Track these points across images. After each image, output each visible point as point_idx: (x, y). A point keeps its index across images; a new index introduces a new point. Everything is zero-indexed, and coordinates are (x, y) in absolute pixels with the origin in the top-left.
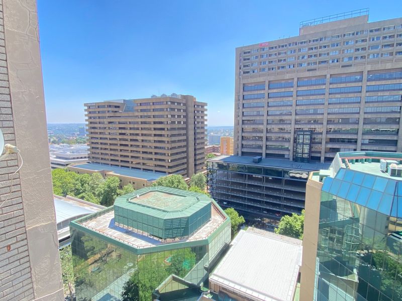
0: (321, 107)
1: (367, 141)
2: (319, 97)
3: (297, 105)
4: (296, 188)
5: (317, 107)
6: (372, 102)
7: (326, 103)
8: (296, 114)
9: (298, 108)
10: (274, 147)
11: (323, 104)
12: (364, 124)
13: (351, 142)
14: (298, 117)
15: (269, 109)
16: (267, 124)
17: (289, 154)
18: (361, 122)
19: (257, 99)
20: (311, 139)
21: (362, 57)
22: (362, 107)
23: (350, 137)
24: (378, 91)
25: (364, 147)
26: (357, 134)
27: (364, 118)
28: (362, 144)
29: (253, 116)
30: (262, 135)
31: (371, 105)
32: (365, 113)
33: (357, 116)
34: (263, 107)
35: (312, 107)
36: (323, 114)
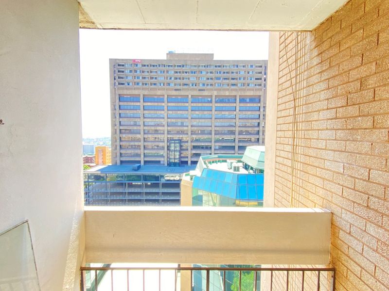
0: (186, 120)
1: (217, 147)
2: (184, 112)
3: (168, 118)
4: (169, 189)
5: (183, 120)
6: (219, 118)
7: (190, 118)
8: (168, 126)
9: (169, 120)
10: (151, 154)
11: (188, 118)
12: (215, 134)
13: (208, 148)
14: (169, 128)
15: (145, 120)
16: (144, 133)
17: (164, 161)
18: (213, 133)
19: (133, 110)
20: (181, 146)
21: (211, 84)
22: (213, 122)
23: (207, 144)
24: (222, 111)
25: (216, 152)
26: (211, 142)
27: (215, 130)
28: (215, 150)
29: (131, 125)
30: (140, 144)
31: (218, 120)
32: (215, 126)
33: (210, 128)
34: (140, 118)
35: (180, 120)
36: (188, 126)
